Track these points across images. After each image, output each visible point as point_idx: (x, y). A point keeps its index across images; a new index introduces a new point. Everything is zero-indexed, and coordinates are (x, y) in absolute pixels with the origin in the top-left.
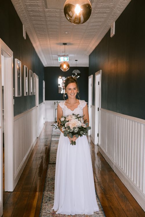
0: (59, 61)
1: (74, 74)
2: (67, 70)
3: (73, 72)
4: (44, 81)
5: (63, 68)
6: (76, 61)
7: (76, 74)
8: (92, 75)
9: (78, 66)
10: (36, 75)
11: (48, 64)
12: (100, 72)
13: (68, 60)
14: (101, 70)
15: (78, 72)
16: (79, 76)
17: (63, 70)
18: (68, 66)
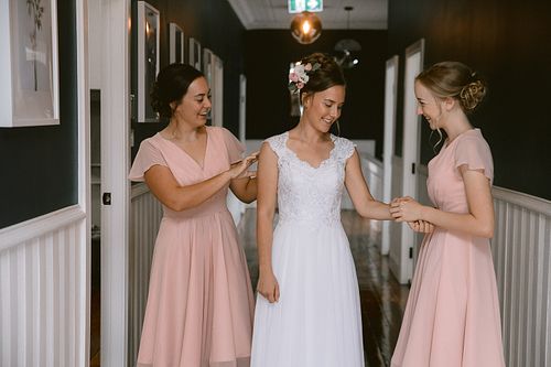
0: (291, 12)
1: (340, 55)
2: (313, 40)
3: (339, 46)
4: (242, 76)
5: (300, 32)
6: (346, 12)
7: (348, 53)
8: (396, 57)
9: (352, 26)
10: (213, 56)
11: (256, 21)
12: (419, 46)
13: (318, 6)
14: (423, 41)
15: (355, 45)
16: (356, 62)
17: (299, 39)
18: (317, 25)
